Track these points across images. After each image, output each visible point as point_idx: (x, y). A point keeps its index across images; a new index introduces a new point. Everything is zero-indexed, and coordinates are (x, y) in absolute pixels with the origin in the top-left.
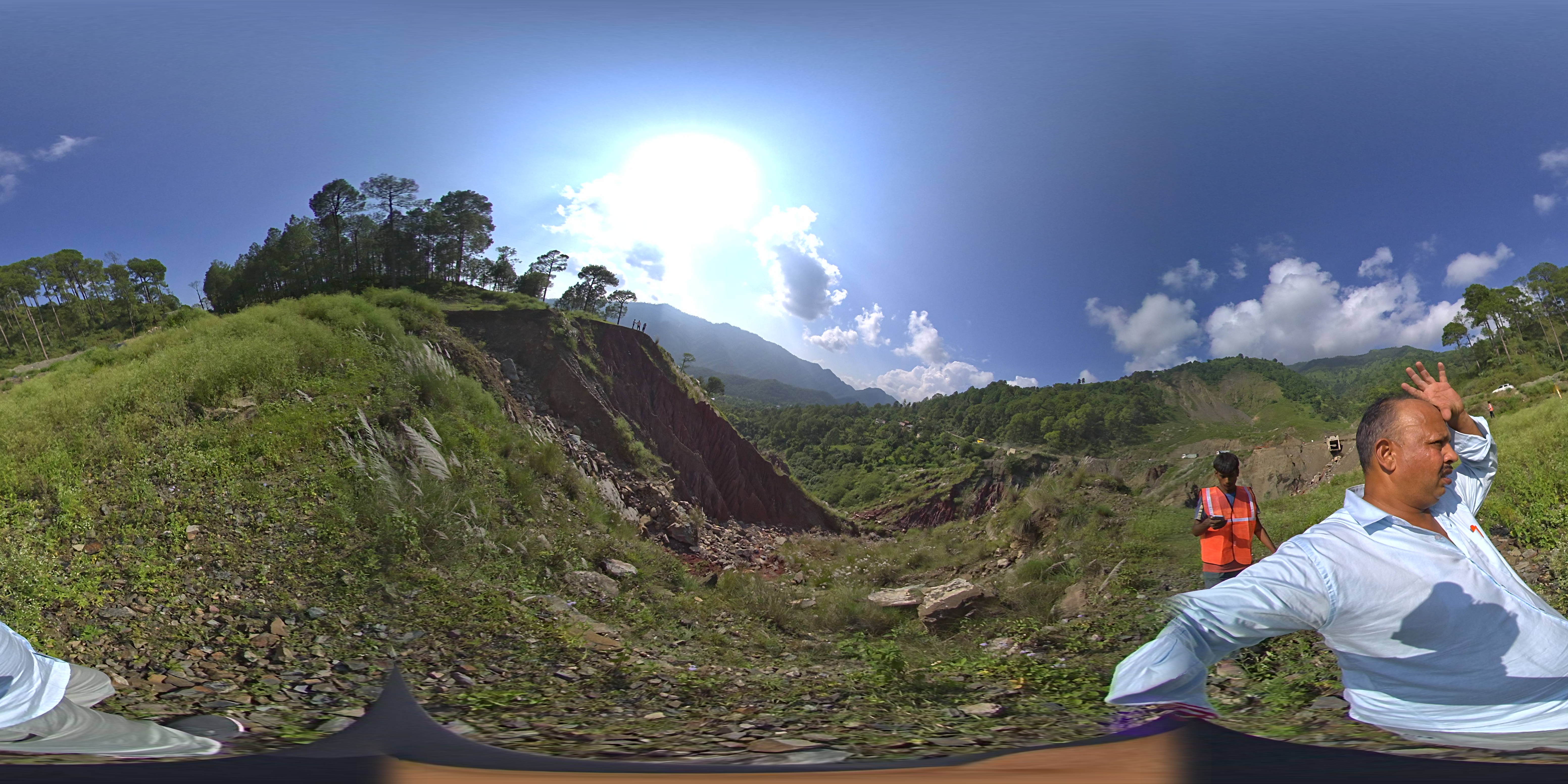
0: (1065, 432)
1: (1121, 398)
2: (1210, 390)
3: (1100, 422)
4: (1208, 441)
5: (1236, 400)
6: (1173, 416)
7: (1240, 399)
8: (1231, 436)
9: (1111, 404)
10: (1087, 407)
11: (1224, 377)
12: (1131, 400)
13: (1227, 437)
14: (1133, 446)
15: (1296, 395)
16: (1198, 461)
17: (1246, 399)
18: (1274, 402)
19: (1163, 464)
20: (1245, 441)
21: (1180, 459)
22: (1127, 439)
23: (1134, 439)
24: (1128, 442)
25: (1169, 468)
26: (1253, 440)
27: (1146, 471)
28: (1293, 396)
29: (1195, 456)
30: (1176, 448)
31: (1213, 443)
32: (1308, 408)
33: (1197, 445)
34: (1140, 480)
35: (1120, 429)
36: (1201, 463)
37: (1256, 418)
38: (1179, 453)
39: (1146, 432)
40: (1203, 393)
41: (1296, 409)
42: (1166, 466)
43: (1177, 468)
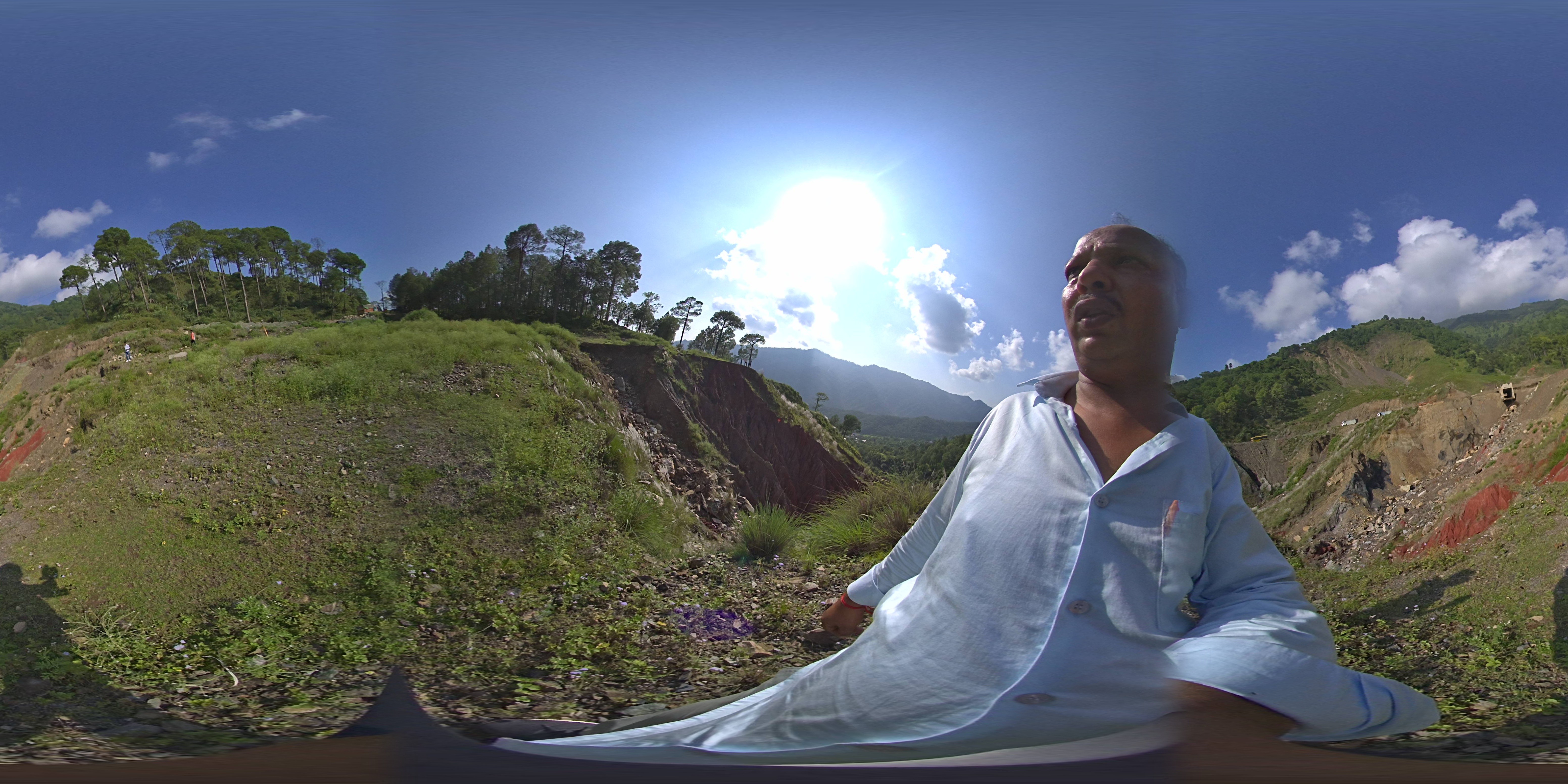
1: (1270, 374)
2: (1358, 355)
3: (1252, 402)
4: (1366, 405)
5: (1387, 363)
6: (1327, 385)
7: (1391, 360)
8: (1389, 398)
9: (1261, 383)
10: (1236, 390)
11: (1371, 341)
12: (1281, 375)
13: (1385, 399)
14: (1290, 422)
15: (1449, 350)
16: (1358, 427)
17: (1396, 359)
18: (1427, 360)
19: (1324, 435)
20: (1405, 400)
21: (1340, 427)
22: (1283, 415)
23: (1291, 414)
24: (1285, 418)
25: (1332, 438)
26: (1414, 397)
27: (1308, 446)
28: (1446, 352)
29: (1354, 421)
30: (1334, 416)
31: (1371, 406)
32: (1463, 363)
33: (1355, 410)
34: (1303, 456)
35: (1274, 407)
36: (1362, 428)
37: (1410, 378)
38: (1337, 420)
39: (1302, 405)
40: (1351, 359)
41: (1451, 364)
42: (1328, 437)
43: (1339, 437)
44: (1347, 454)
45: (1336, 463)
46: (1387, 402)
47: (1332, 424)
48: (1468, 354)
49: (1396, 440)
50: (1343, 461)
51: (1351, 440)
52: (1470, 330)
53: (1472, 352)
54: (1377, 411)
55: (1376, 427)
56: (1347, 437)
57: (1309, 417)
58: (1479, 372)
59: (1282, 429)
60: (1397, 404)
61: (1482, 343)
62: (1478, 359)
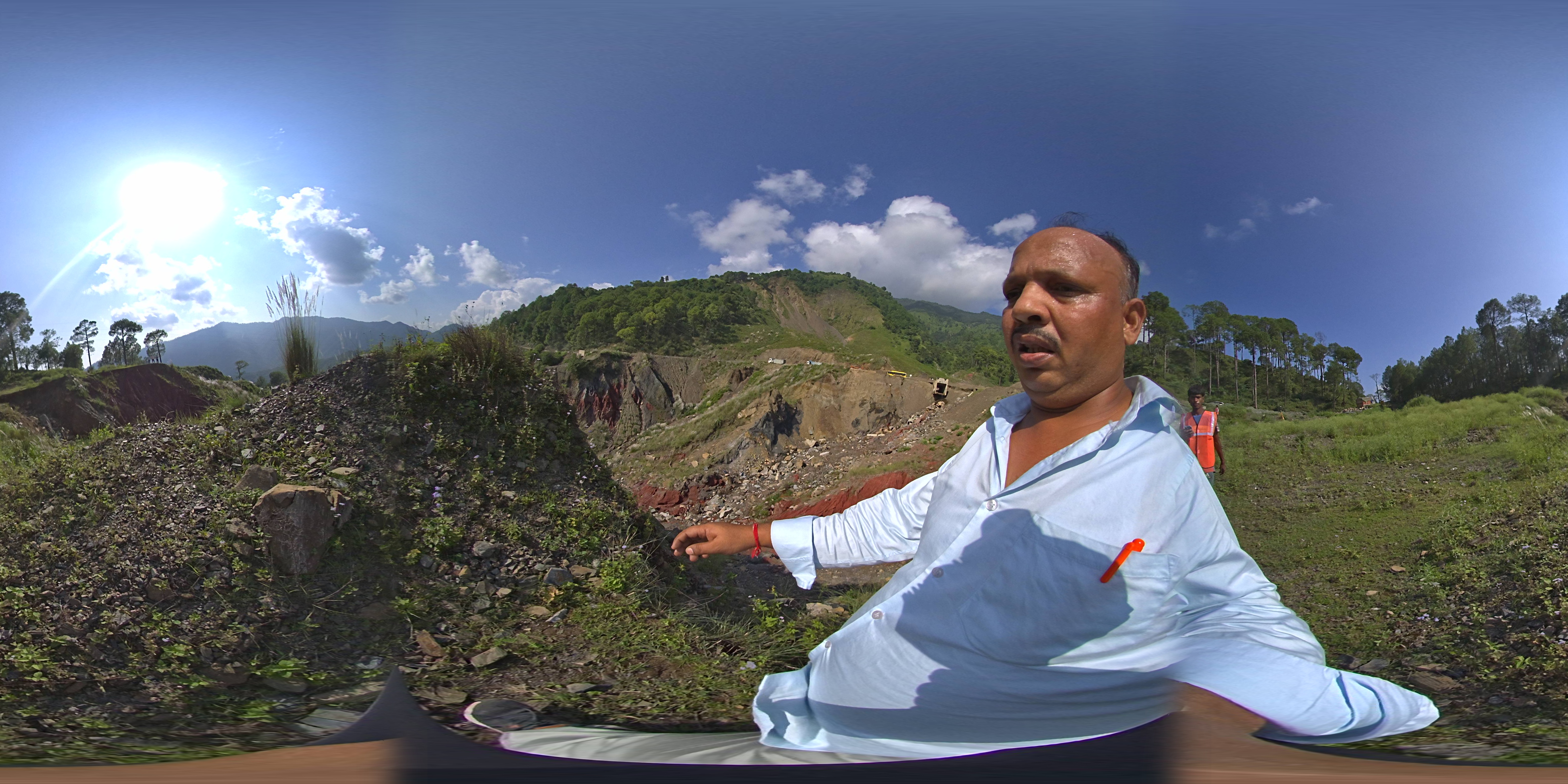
0: (641, 327)
1: (708, 295)
2: (806, 301)
3: (683, 318)
4: (799, 349)
5: (833, 317)
6: (764, 320)
7: (837, 316)
8: (824, 349)
9: (696, 300)
10: (668, 302)
11: (824, 291)
12: (720, 298)
13: (819, 349)
14: (718, 345)
15: (897, 327)
16: (785, 368)
17: (843, 317)
18: (872, 328)
19: (748, 367)
20: (838, 358)
21: (766, 362)
22: (712, 337)
23: (720, 338)
24: (713, 340)
25: (755, 372)
26: (848, 358)
27: (730, 372)
28: (893, 328)
29: (782, 362)
30: (764, 351)
31: (803, 352)
32: (906, 344)
33: (786, 351)
34: (722, 382)
35: (705, 327)
36: (788, 370)
37: (849, 339)
38: (766, 356)
39: (734, 332)
40: (798, 302)
41: (893, 341)
42: (752, 369)
43: (762, 373)
44: (766, 391)
45: (752, 397)
46: (819, 353)
47: (759, 358)
48: (913, 338)
49: (817, 392)
50: (760, 396)
51: (772, 379)
52: (924, 317)
53: (919, 337)
54: (807, 358)
55: (801, 373)
56: (770, 375)
57: (738, 345)
58: (918, 359)
59: (708, 351)
60: (830, 359)
61: (930, 333)
62: (921, 346)
